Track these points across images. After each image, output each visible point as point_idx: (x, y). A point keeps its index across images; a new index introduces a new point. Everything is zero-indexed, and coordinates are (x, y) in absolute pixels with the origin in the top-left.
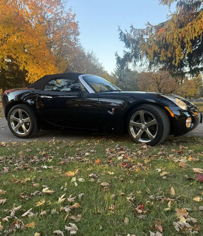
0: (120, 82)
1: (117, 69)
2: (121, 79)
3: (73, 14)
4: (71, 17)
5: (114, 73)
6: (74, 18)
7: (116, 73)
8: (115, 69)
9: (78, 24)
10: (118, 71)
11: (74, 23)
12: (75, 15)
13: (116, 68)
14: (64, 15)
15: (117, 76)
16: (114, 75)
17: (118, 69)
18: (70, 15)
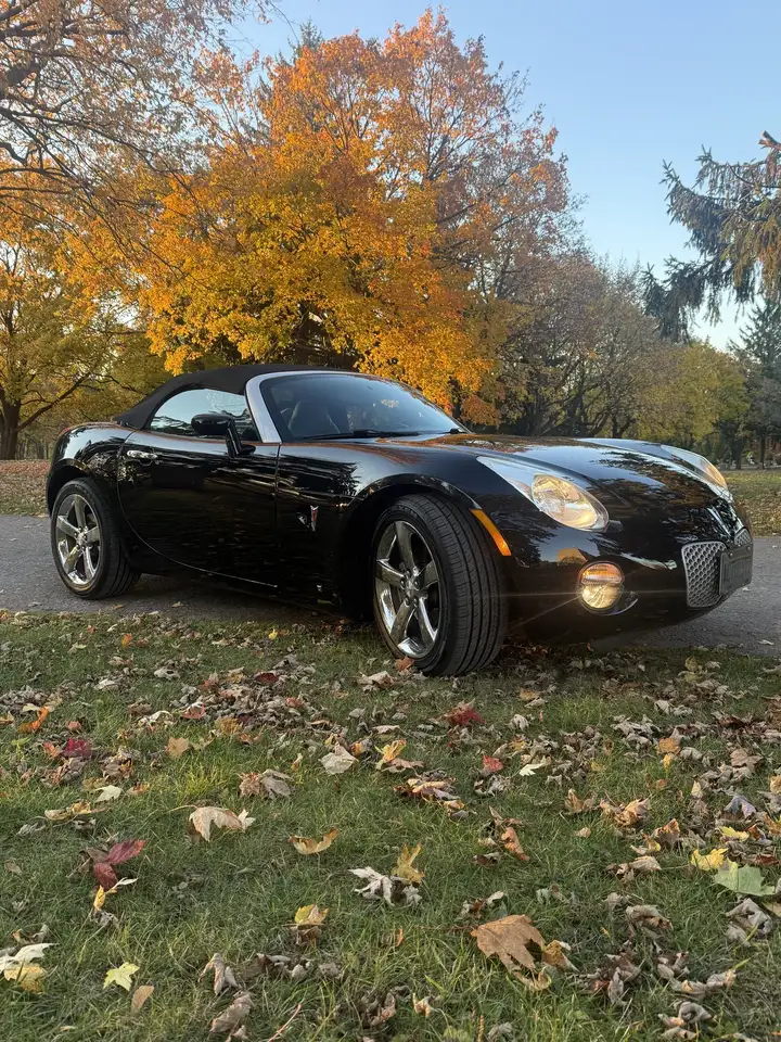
0: (767, 382)
1: (755, 330)
2: (770, 369)
3: (545, 130)
4: (539, 142)
5: (743, 346)
6: (549, 146)
7: (750, 346)
8: (744, 329)
9: (566, 165)
10: (758, 338)
11: (549, 165)
12: (554, 133)
13: (753, 325)
14: (514, 138)
15: (753, 358)
16: (741, 353)
17: (761, 329)
18: (535, 135)
